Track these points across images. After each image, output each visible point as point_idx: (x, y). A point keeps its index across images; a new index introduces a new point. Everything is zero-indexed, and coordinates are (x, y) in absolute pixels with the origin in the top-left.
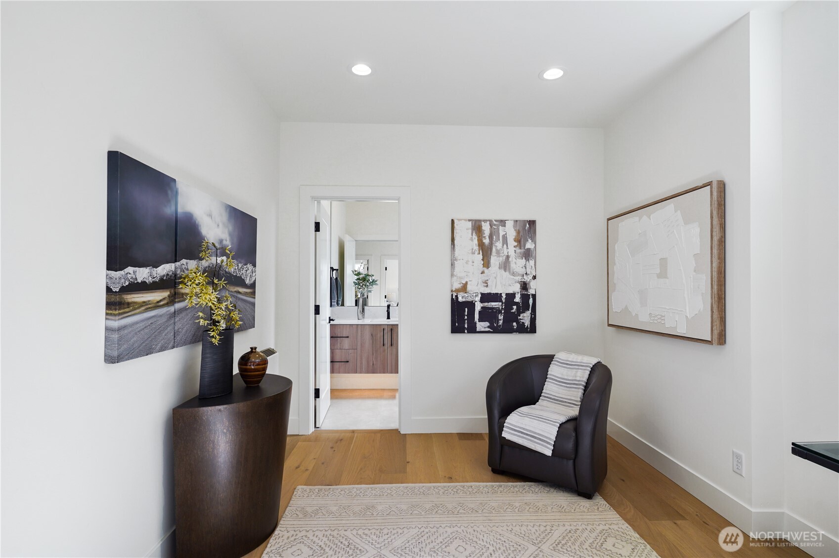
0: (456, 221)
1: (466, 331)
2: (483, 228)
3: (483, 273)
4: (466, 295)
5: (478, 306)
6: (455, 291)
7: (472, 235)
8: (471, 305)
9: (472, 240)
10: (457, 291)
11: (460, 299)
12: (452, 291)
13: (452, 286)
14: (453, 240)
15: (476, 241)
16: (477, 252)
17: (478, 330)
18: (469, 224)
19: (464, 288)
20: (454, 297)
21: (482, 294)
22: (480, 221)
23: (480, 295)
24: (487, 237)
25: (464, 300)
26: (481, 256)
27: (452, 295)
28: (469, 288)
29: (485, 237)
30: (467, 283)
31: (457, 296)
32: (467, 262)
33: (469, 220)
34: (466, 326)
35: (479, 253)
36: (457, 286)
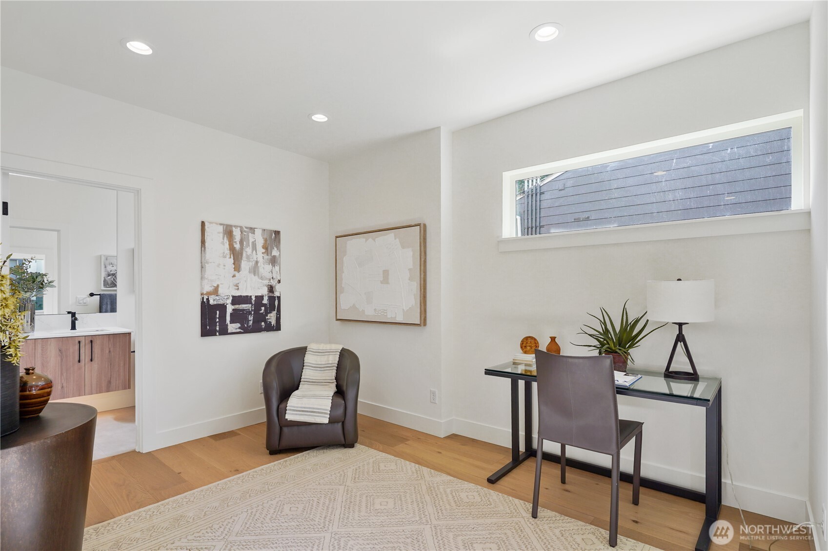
0: (207, 224)
1: (217, 334)
2: (234, 233)
3: (234, 276)
4: (218, 298)
5: (230, 309)
6: (206, 294)
7: (223, 239)
8: (222, 308)
9: (223, 243)
10: (209, 294)
11: (212, 302)
12: (202, 294)
13: (202, 288)
14: (203, 242)
15: (227, 246)
16: (228, 256)
17: (229, 331)
18: (221, 229)
19: (216, 291)
20: (205, 300)
21: (233, 297)
22: (231, 226)
23: (231, 298)
24: (238, 243)
25: (215, 303)
26: (232, 260)
27: (203, 298)
28: (220, 291)
29: (236, 242)
30: (218, 286)
31: (208, 299)
32: (219, 265)
33: (221, 224)
34: (218, 329)
35: (230, 257)
36: (208, 288)
